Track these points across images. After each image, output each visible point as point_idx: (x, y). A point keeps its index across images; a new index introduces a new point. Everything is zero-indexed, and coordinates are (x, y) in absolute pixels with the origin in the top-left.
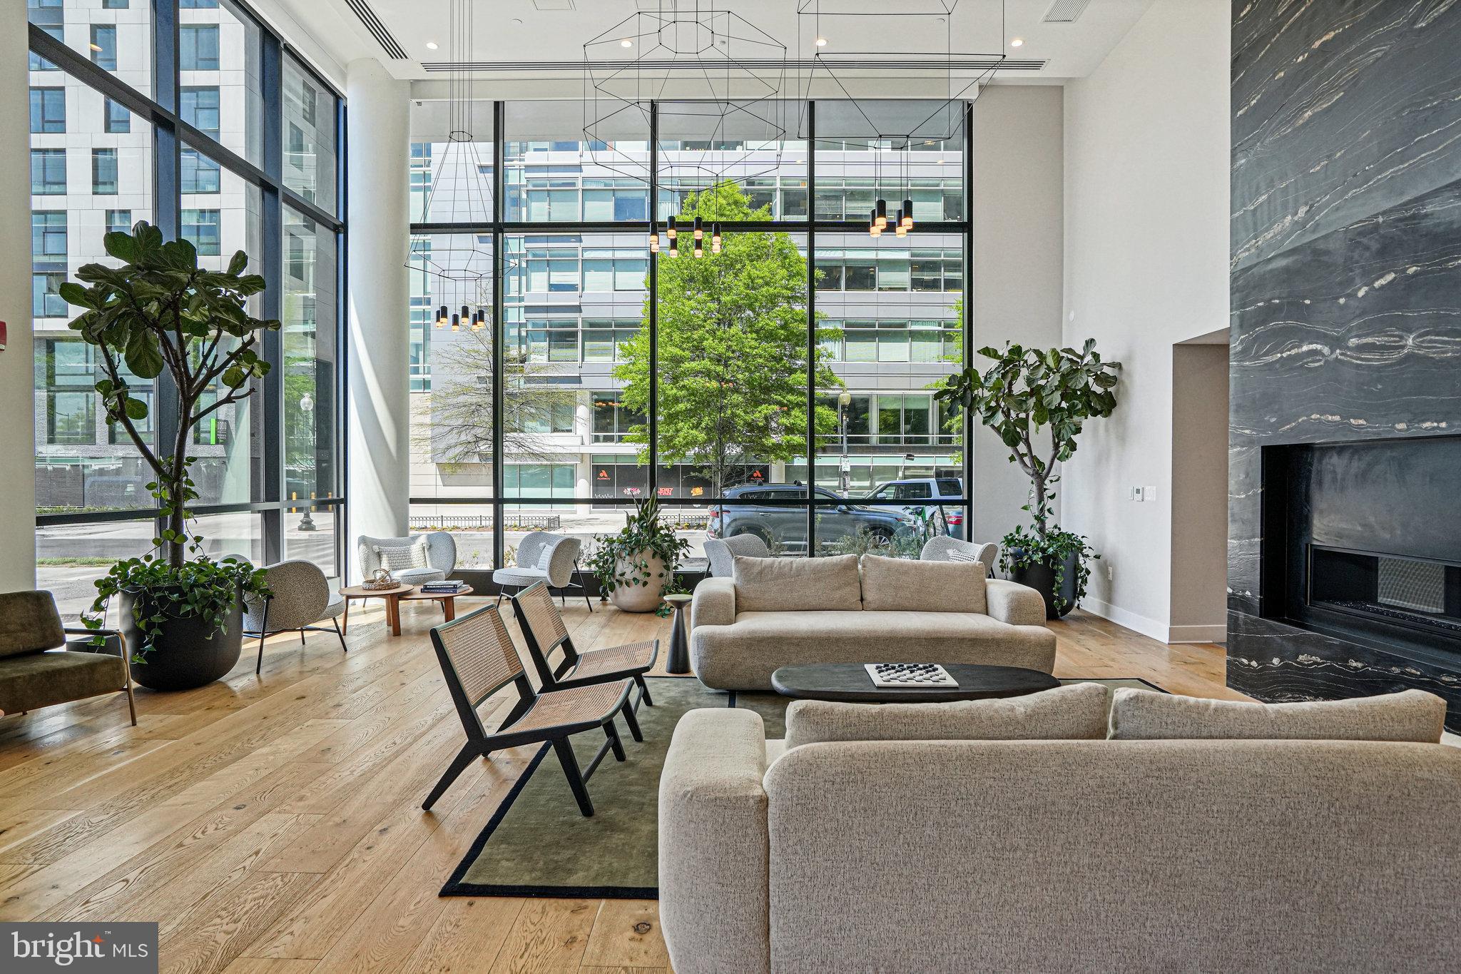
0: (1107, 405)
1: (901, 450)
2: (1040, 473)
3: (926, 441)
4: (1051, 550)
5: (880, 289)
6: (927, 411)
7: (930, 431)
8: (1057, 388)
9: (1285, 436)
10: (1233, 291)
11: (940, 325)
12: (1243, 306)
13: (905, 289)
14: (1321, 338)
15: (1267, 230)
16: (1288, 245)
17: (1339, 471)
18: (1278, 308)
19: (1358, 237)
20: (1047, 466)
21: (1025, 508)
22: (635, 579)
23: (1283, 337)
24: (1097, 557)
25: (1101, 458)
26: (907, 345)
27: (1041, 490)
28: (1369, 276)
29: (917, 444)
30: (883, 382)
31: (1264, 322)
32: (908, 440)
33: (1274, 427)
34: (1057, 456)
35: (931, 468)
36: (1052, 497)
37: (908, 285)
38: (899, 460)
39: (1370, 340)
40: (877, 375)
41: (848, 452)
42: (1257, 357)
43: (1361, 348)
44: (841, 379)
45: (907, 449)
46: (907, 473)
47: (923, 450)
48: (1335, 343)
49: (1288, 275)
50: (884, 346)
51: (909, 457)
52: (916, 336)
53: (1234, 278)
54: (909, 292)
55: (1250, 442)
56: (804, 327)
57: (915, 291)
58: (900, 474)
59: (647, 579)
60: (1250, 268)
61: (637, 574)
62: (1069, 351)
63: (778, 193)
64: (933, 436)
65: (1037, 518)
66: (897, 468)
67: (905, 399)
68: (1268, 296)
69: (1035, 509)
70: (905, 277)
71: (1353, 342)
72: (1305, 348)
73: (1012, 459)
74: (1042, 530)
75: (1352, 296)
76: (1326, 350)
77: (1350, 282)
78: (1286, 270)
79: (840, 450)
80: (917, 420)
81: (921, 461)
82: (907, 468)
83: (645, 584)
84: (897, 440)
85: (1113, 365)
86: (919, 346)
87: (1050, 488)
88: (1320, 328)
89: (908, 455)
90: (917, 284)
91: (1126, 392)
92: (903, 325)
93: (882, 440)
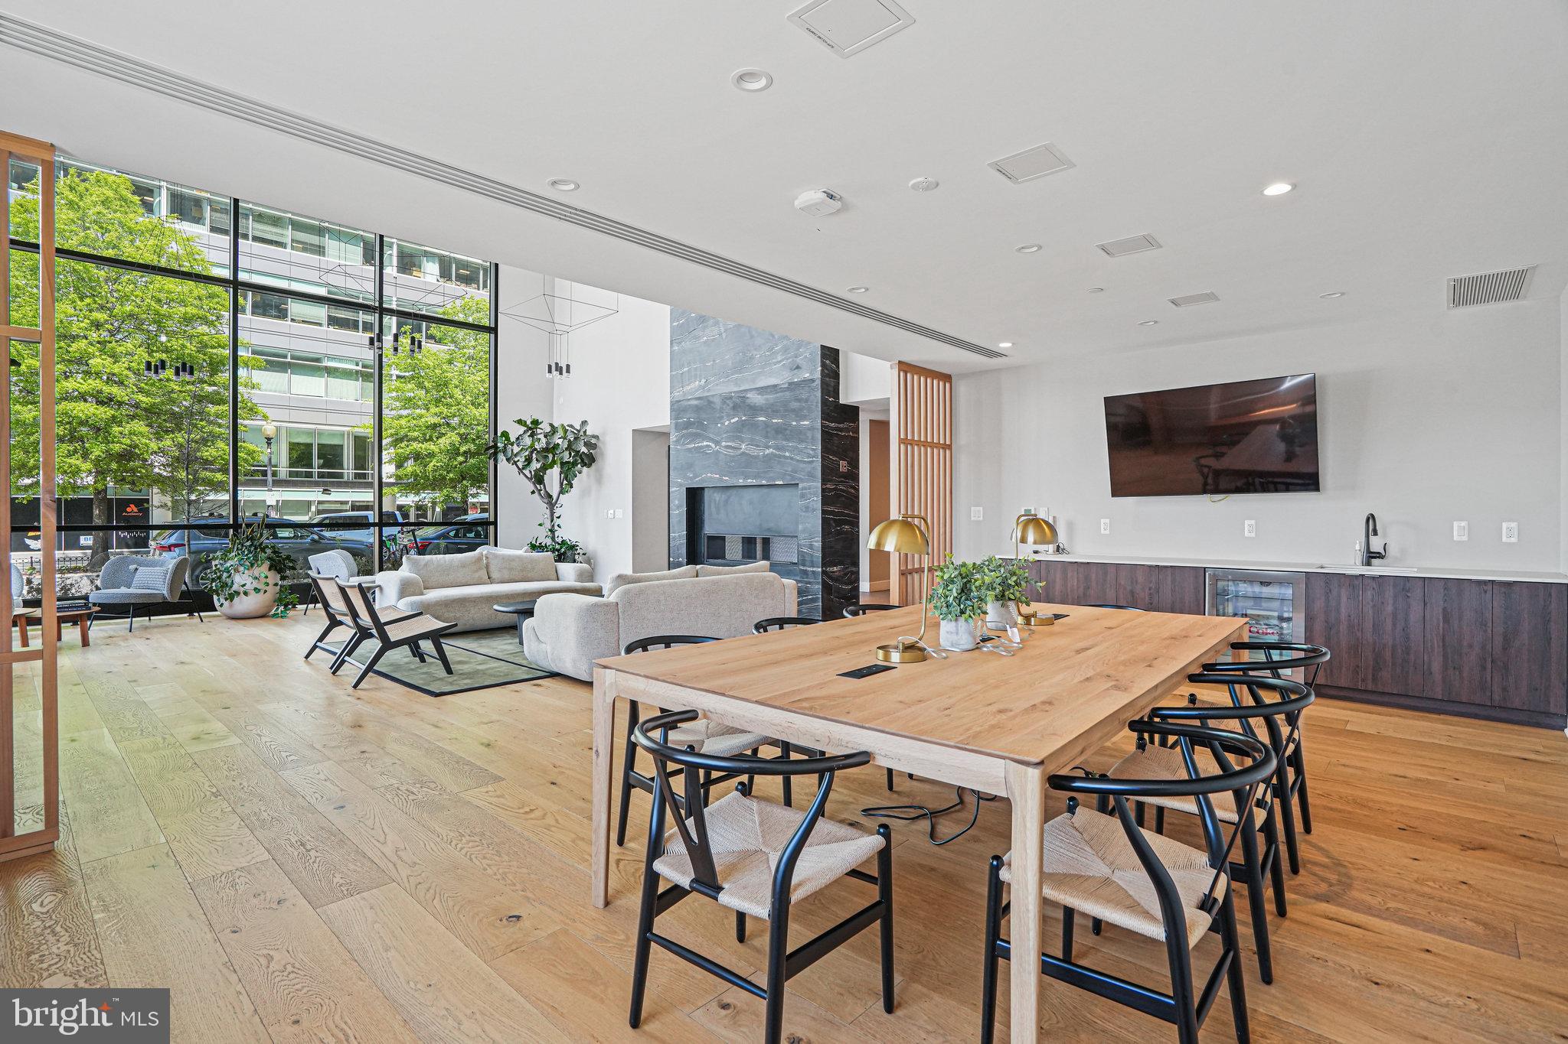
0: (589, 460)
1: (316, 484)
2: (551, 502)
3: (341, 476)
4: (563, 550)
5: (292, 320)
6: (341, 446)
7: (345, 466)
8: (566, 449)
9: (695, 484)
10: (672, 410)
11: (357, 365)
12: (677, 418)
13: (320, 325)
14: (712, 440)
15: (688, 385)
16: (697, 395)
17: (717, 499)
18: (693, 423)
19: (726, 398)
20: (555, 498)
21: (540, 525)
22: (255, 589)
23: (696, 437)
24: (584, 554)
25: (585, 493)
26: (323, 380)
27: (552, 514)
28: (730, 417)
29: (331, 479)
30: (295, 415)
31: (686, 428)
32: (321, 475)
33: (691, 479)
34: (562, 492)
35: (346, 503)
36: (559, 517)
37: (325, 321)
38: (314, 495)
39: (730, 444)
40: (289, 407)
41: (273, 486)
42: (684, 445)
43: (727, 447)
44: (265, 410)
45: (325, 484)
46: (321, 507)
47: (340, 485)
48: (717, 443)
49: (698, 409)
50: (297, 379)
51: (326, 491)
52: (331, 372)
53: (672, 404)
54: (325, 328)
55: (681, 485)
56: (227, 352)
57: (331, 328)
58: (313, 508)
59: (267, 588)
60: (680, 401)
61: (255, 584)
62: (571, 426)
63: (164, 192)
64: (348, 471)
65: (550, 530)
66: (309, 503)
67: (321, 433)
68: (688, 416)
69: (548, 525)
70: (321, 312)
71: (724, 444)
72: (705, 444)
73: (533, 492)
74: (553, 539)
75: (723, 424)
76: (713, 446)
77: (721, 418)
78: (696, 406)
79: (264, 483)
80: (331, 456)
81: (338, 495)
82: (320, 502)
83: (265, 591)
84: (309, 475)
85: (594, 437)
86: (335, 383)
87: (558, 512)
88: (711, 436)
89: (325, 490)
90: (333, 321)
91: (602, 454)
92: (318, 360)
93: (291, 474)
